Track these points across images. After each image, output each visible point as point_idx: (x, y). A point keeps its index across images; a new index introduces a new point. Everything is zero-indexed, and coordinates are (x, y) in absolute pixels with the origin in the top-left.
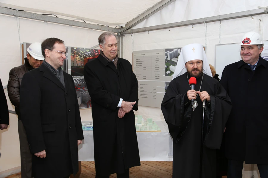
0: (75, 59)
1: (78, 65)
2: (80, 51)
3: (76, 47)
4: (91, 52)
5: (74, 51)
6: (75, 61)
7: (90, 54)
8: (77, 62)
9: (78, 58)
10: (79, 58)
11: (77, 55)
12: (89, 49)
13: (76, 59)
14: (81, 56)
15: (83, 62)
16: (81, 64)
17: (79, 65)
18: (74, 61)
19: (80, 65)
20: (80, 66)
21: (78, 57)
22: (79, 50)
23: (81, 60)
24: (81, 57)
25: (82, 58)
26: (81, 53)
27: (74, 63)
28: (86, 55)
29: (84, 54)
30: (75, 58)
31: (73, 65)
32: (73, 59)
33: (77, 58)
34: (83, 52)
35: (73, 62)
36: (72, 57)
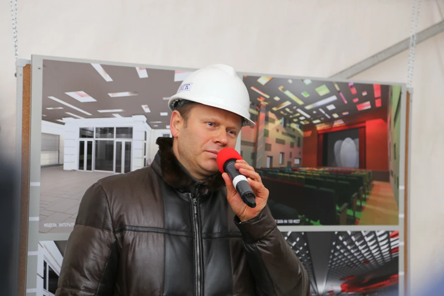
0: (261, 135)
1: (275, 165)
2: (288, 93)
3: (266, 75)
4: (339, 97)
5: (260, 96)
6: (261, 146)
7: (331, 107)
8: (268, 147)
9: (274, 128)
10: (282, 129)
11: (271, 115)
12: (330, 85)
13: (266, 134)
14: (288, 120)
15: (296, 150)
16: (287, 159)
17: (278, 162)
18: (255, 144)
19: (285, 165)
20: (282, 170)
21: (273, 121)
22: (280, 88)
23: (288, 140)
24: (291, 121)
25: (294, 126)
26: (288, 103)
27: (254, 156)
28: (315, 114)
29: (302, 107)
30: (262, 127)
32: (253, 131)
33: (271, 127)
34: (301, 98)
35: (251, 149)
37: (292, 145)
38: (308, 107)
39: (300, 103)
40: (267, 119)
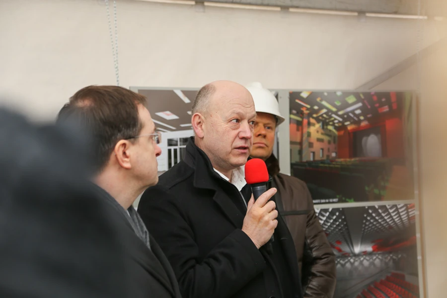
0: (305, 136)
1: (317, 158)
2: (324, 103)
3: (306, 90)
4: (363, 103)
5: (303, 106)
6: (305, 145)
7: (358, 112)
8: (311, 145)
9: (315, 130)
10: (321, 131)
11: (312, 121)
12: (356, 95)
13: (309, 135)
14: (325, 123)
15: (333, 146)
16: (326, 153)
17: (319, 156)
18: (301, 143)
19: (325, 158)
20: (322, 162)
21: (314, 125)
22: (318, 100)
23: (326, 138)
24: (328, 124)
25: (330, 128)
26: (324, 111)
27: (300, 152)
28: (345, 117)
29: (336, 113)
30: (305, 130)
31: (297, 159)
32: (299, 133)
33: (312, 129)
34: (335, 106)
35: (298, 147)
36: (295, 126)
37: (329, 142)
38: (340, 113)
39: (334, 109)
40: (309, 124)
